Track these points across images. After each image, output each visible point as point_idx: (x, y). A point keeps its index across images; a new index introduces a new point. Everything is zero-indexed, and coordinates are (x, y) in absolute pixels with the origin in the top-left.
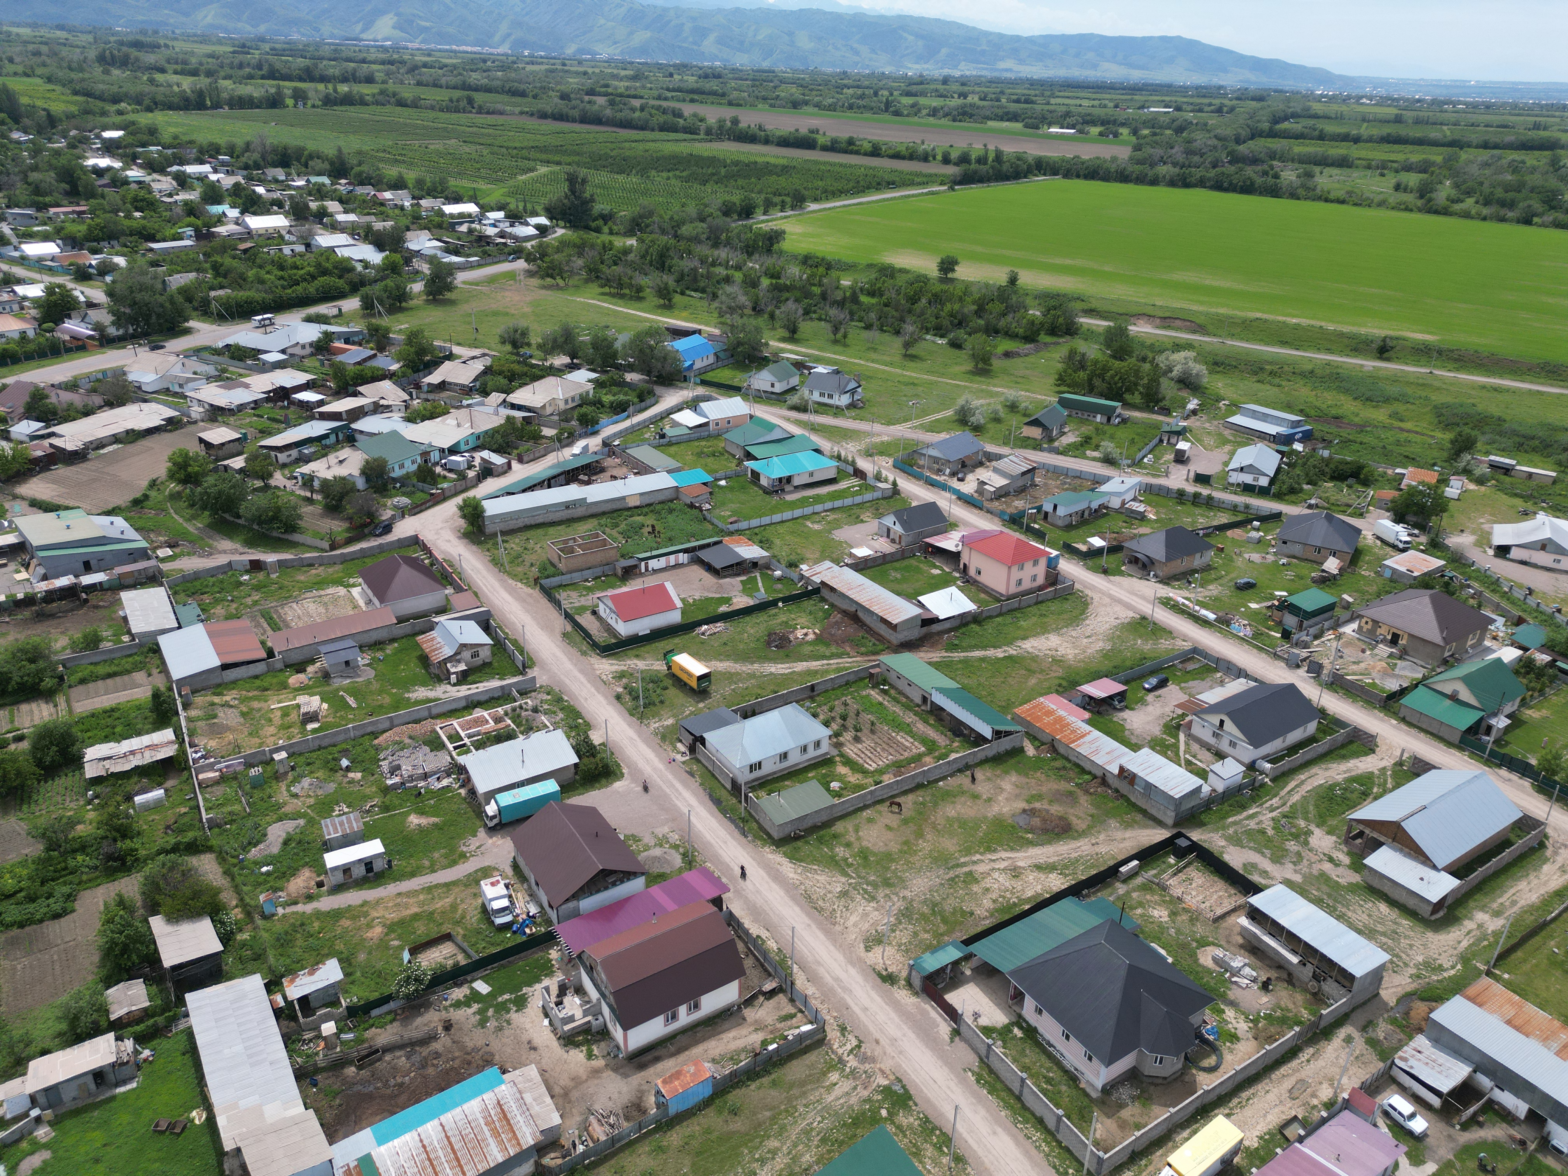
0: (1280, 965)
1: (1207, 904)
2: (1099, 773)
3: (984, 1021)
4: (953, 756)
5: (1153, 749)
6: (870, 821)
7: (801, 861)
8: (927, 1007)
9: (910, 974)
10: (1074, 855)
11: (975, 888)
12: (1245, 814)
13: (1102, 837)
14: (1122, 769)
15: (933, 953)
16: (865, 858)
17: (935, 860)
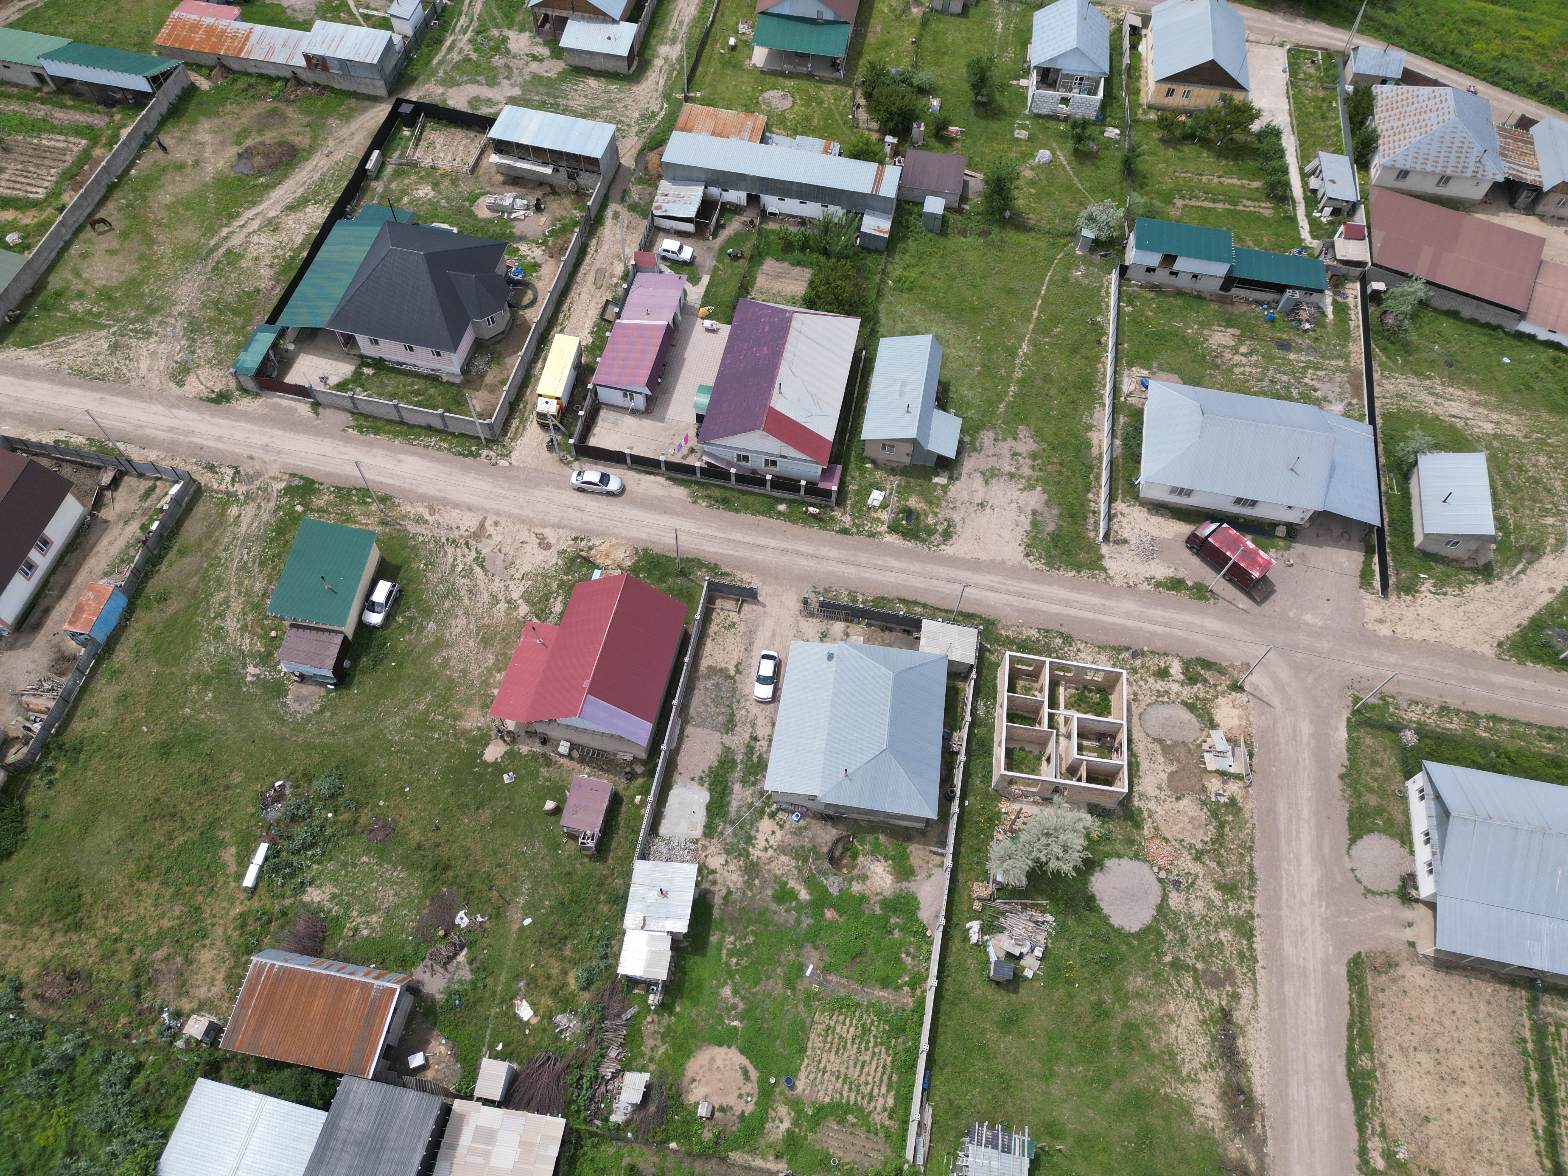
0: (540, 182)
1: (458, 159)
2: (289, 74)
3: (333, 380)
4: (124, 133)
5: (324, 18)
6: (84, 256)
7: (41, 341)
8: (275, 400)
9: (238, 382)
10: (317, 176)
11: (244, 264)
12: (444, 48)
13: (331, 143)
14: (307, 57)
15: (246, 350)
16: (110, 298)
17: (185, 258)
